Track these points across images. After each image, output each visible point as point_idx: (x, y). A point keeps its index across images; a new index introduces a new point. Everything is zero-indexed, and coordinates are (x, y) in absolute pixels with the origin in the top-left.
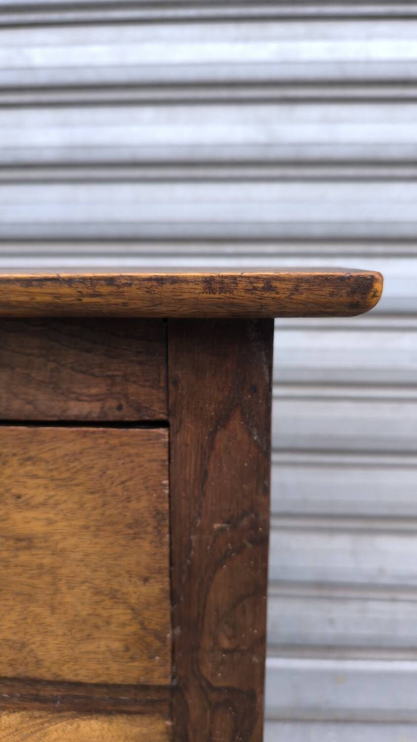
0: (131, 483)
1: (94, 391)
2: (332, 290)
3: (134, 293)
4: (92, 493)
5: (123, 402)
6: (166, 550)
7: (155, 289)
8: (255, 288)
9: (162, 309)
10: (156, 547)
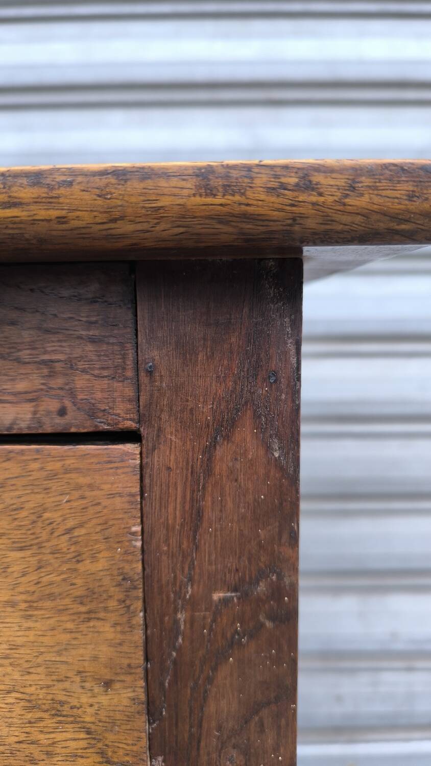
0: (83, 531)
1: (21, 386)
2: (411, 188)
3: (76, 199)
4: (21, 549)
5: (68, 403)
6: (139, 636)
7: (113, 191)
8: (284, 186)
9: (125, 228)
10: (122, 632)
